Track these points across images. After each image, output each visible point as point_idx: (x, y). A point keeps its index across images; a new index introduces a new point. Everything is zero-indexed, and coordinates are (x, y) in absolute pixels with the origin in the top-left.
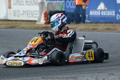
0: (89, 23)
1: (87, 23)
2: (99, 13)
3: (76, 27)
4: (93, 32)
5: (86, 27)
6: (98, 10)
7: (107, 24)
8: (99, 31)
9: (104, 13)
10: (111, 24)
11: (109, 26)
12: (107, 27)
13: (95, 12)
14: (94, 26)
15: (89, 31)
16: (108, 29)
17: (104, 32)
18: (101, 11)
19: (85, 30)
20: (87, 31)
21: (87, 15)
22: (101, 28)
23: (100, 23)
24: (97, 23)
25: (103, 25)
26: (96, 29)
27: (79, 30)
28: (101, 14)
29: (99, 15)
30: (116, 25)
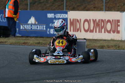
0: (20, 36)
1: (18, 36)
2: (30, 27)
3: (7, 40)
4: (24, 46)
5: (17, 41)
6: (29, 24)
7: (38, 39)
8: (30, 45)
9: (34, 28)
10: (42, 39)
11: (40, 40)
12: (38, 41)
13: (26, 26)
14: (24, 40)
15: (20, 45)
16: (39, 43)
17: (34, 46)
18: (32, 25)
19: (16, 44)
20: (17, 45)
21: (17, 29)
22: (31, 42)
23: (30, 37)
24: (27, 37)
25: (33, 39)
26: (27, 43)
27: (9, 44)
28: (31, 28)
29: (30, 29)
30: (47, 39)
